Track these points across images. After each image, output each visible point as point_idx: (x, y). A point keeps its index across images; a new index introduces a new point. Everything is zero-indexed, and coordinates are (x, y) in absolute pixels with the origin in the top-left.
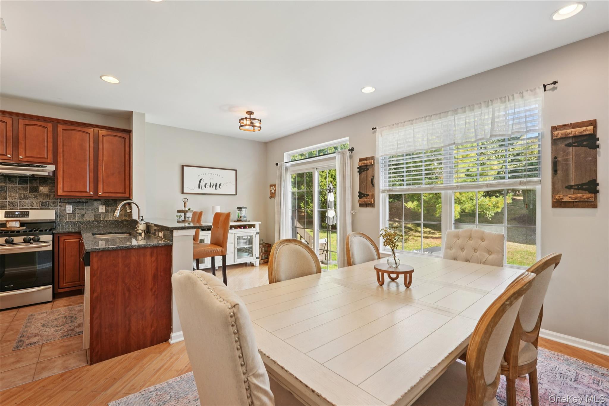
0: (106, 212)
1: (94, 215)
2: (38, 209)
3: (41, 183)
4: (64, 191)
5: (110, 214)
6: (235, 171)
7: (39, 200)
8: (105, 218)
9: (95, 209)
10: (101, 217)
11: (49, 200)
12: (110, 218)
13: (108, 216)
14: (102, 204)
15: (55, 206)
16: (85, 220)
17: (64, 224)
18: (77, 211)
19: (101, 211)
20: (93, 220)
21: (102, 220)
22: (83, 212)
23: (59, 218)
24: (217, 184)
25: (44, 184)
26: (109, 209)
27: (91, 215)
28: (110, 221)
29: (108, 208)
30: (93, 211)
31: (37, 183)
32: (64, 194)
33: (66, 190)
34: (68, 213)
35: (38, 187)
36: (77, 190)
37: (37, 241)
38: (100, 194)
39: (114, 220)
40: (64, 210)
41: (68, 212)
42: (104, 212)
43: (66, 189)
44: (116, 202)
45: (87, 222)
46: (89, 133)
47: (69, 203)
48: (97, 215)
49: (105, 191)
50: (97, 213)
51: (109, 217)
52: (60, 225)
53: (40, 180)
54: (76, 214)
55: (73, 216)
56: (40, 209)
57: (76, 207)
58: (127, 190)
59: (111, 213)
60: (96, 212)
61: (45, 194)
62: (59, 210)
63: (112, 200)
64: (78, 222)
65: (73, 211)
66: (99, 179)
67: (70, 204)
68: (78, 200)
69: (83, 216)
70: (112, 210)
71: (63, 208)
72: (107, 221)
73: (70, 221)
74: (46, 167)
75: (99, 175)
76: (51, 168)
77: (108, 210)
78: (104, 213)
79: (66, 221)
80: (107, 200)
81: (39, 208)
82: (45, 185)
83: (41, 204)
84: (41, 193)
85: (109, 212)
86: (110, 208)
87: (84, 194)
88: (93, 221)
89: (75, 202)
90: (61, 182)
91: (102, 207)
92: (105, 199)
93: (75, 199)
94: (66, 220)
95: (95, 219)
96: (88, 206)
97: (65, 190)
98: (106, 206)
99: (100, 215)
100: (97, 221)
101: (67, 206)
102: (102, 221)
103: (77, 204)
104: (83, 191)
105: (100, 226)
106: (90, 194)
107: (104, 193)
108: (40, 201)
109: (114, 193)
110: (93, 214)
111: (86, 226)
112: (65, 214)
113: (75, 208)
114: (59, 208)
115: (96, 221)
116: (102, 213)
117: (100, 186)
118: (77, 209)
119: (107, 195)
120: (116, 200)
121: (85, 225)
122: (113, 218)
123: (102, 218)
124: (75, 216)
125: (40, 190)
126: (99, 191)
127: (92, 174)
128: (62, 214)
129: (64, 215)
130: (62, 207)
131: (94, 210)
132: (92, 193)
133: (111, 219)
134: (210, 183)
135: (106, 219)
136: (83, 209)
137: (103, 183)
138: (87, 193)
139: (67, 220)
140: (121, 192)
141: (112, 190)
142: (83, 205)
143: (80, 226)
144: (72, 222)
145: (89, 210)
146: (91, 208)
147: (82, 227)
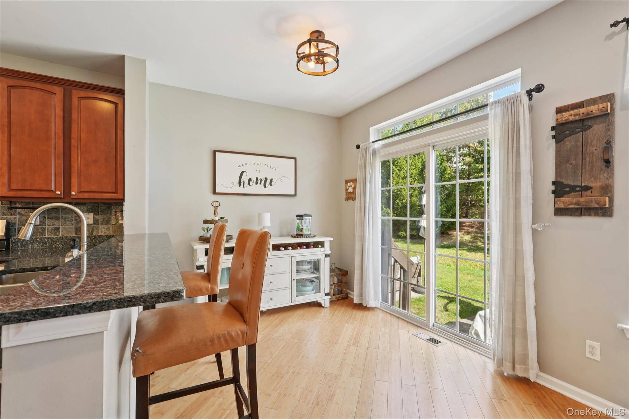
0: (94, 223)
4: (11, 190)
5: (100, 226)
6: (294, 160)
12: (102, 232)
13: (98, 229)
14: (89, 211)
16: (60, 236)
18: (47, 221)
20: (74, 235)
22: (57, 224)
24: (266, 179)
26: (100, 217)
27: (69, 228)
28: (100, 236)
29: (97, 217)
30: (74, 222)
32: (11, 194)
33: (15, 188)
36: (34, 188)
38: (73, 193)
39: (106, 236)
42: (92, 223)
44: (111, 207)
45: (62, 238)
46: (56, 94)
49: (82, 190)
51: (100, 231)
52: (19, 245)
54: (47, 227)
55: (40, 230)
57: (46, 216)
58: (119, 187)
59: (102, 224)
60: (78, 223)
62: (18, 221)
63: (104, 203)
64: (48, 238)
65: (41, 222)
66: (73, 170)
69: (57, 229)
70: (104, 219)
72: (95, 237)
73: (36, 239)
75: (72, 163)
77: (98, 220)
78: (91, 224)
80: (97, 205)
85: (100, 223)
86: (101, 217)
87: (47, 194)
90: (6, 174)
91: (88, 216)
92: (93, 203)
96: (65, 214)
97: (12, 188)
98: (94, 214)
104: (44, 189)
106: (57, 194)
107: (82, 192)
109: (99, 192)
110: (74, 226)
111: (61, 246)
114: (17, 216)
116: (88, 224)
117: (75, 181)
118: (48, 218)
119: (86, 195)
120: (110, 204)
122: (105, 233)
124: (45, 230)
126: (73, 188)
130: (22, 215)
131: (76, 220)
133: (103, 234)
134: (257, 178)
135: (95, 234)
136: (57, 219)
137: (80, 175)
138: (52, 193)
140: (110, 191)
141: (94, 188)
142: (57, 212)
143: (51, 246)
144: (38, 240)
145: (67, 220)
146: (70, 217)
147: (55, 248)
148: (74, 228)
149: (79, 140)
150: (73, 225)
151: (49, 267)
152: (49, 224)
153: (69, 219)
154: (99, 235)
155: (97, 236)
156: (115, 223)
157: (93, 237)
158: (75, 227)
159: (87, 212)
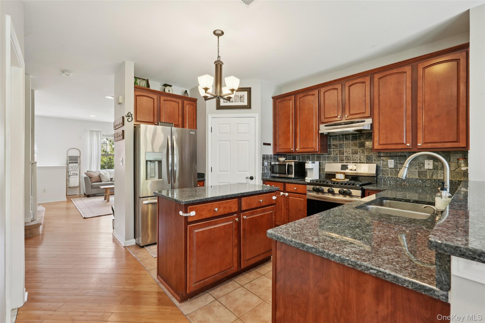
0: (434, 169)
1: (419, 172)
2: (364, 163)
3: (367, 138)
4: (380, 145)
5: (440, 172)
7: (365, 155)
8: (432, 175)
9: (420, 164)
10: (427, 175)
11: (373, 155)
12: (441, 176)
13: (437, 174)
15: (378, 161)
16: (408, 177)
17: (385, 180)
18: (399, 166)
19: (426, 167)
20: (417, 177)
21: (428, 178)
23: (382, 172)
25: (369, 139)
27: (414, 172)
28: (439, 180)
29: (437, 164)
30: (417, 167)
31: (364, 138)
32: (380, 147)
33: (382, 143)
34: (390, 168)
35: (364, 142)
36: (392, 143)
38: (419, 144)
40: (386, 164)
41: (390, 166)
42: (432, 168)
44: (450, 155)
45: (409, 179)
46: (406, 72)
47: (391, 157)
48: (422, 171)
49: (426, 141)
50: (422, 170)
51: (439, 175)
52: (383, 180)
53: (366, 135)
54: (398, 169)
55: (394, 172)
56: (367, 163)
57: (398, 162)
59: (441, 170)
60: (420, 168)
61: (370, 148)
62: (381, 165)
65: (395, 166)
66: (419, 126)
67: (392, 158)
68: (400, 154)
71: (385, 163)
72: (435, 180)
73: (392, 177)
74: (364, 121)
75: (419, 121)
76: (369, 121)
77: (437, 166)
78: (431, 170)
79: (387, 176)
81: (365, 162)
83: (367, 158)
84: (367, 148)
85: (439, 168)
87: (400, 147)
88: (417, 179)
89: (397, 156)
90: (377, 134)
91: (429, 162)
93: (397, 152)
94: (388, 175)
95: (419, 176)
97: (380, 143)
98: (434, 161)
99: (427, 172)
100: (422, 180)
101: (389, 160)
102: (428, 179)
103: (399, 158)
104: (399, 143)
105: (426, 186)
106: (407, 146)
107: (426, 143)
108: (366, 156)
109: (440, 142)
110: (417, 170)
111: (408, 184)
112: (388, 169)
113: (397, 163)
114: (382, 162)
115: (420, 179)
116: (428, 169)
117: (420, 135)
118: (399, 163)
119: (429, 146)
120: (449, 152)
121: (407, 183)
123: (428, 176)
125: (366, 145)
126: (419, 141)
127: (410, 121)
128: (384, 169)
129: (386, 170)
130: (384, 161)
131: (419, 165)
132: (408, 145)
133: (442, 178)
135: (434, 177)
137: (424, 130)
138: (404, 145)
139: (389, 176)
140: (452, 140)
141: (436, 139)
142: (405, 159)
143: (401, 184)
144: (393, 178)
145: (412, 165)
146: (415, 163)
147: (404, 185)
148: (417, 172)
149: (424, 101)
150: (416, 169)
152: (400, 168)
153: (414, 165)
154: (438, 178)
155: (437, 179)
156: (454, 170)
157: (433, 180)
158: (418, 171)
159: (427, 159)
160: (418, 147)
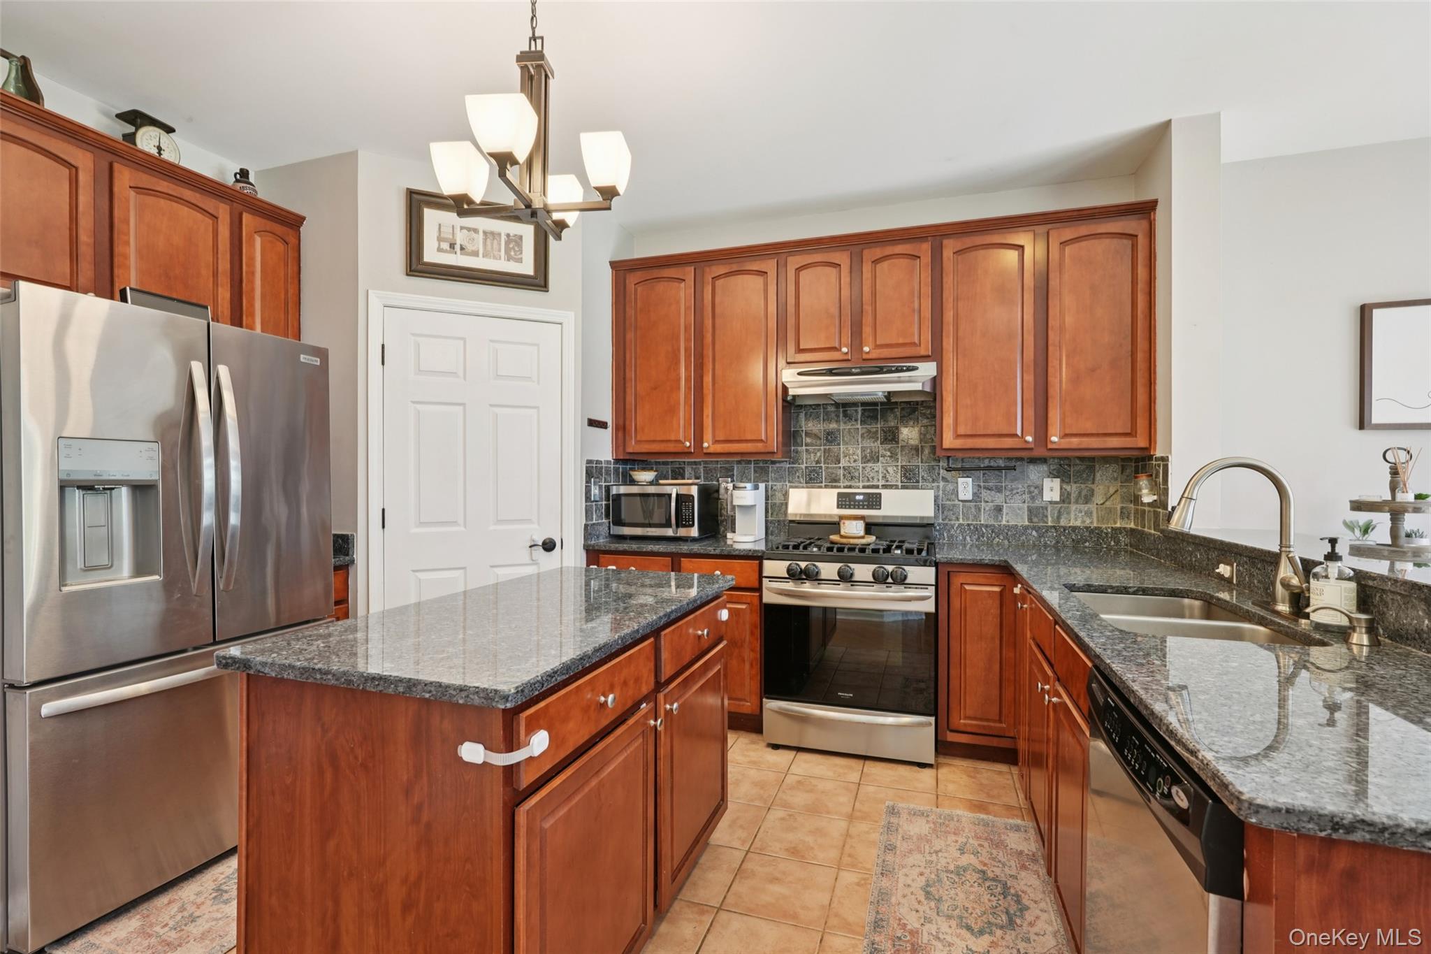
0: (1062, 501)
1: (1030, 510)
2: (897, 487)
3: (904, 416)
4: (958, 436)
5: (1073, 507)
7: (899, 464)
8: (1059, 518)
9: (1032, 489)
10: (1047, 517)
11: (920, 464)
12: (1076, 519)
13: (1069, 513)
14: (1053, 475)
15: (934, 481)
16: (1004, 522)
17: (952, 532)
18: (985, 494)
19: (1048, 496)
20: (1027, 523)
21: (1050, 524)
22: (999, 499)
23: (943, 513)
25: (911, 419)
26: (1073, 488)
27: (1019, 509)
28: (1074, 529)
29: (1068, 488)
30: (1026, 497)
31: (896, 417)
32: (958, 443)
33: (962, 433)
34: (962, 501)
35: (897, 428)
36: (989, 432)
37: (901, 580)
38: (1054, 439)
39: (1087, 528)
40: (953, 490)
41: (961, 497)
42: (1058, 499)
43: (961, 431)
44: (1095, 467)
45: (1009, 528)
46: (1022, 248)
47: (965, 471)
48: (1037, 508)
49: (1068, 431)
50: (1038, 503)
51: (1072, 516)
52: (945, 535)
53: (903, 409)
54: (983, 504)
55: (973, 510)
56: (904, 487)
57: (982, 484)
58: (1141, 423)
59: (1077, 502)
60: (1033, 498)
61: (912, 446)
62: (941, 492)
63: (1082, 459)
64: (987, 526)
65: (974, 494)
67: (968, 473)
68: (986, 463)
69: (999, 509)
70: (1080, 493)
71: (950, 487)
72: (1064, 528)
73: (968, 525)
74: (915, 369)
75: (1050, 379)
76: (927, 370)
77: (1069, 494)
78: (1056, 503)
79: (957, 523)
80: (1067, 462)
81: (900, 484)
82: (911, 423)
83: (905, 474)
84: (904, 444)
85: (1073, 500)
86: (1074, 486)
87: (1008, 443)
88: (1026, 528)
89: (979, 469)
90: (951, 408)
91: (1051, 485)
92: (1060, 458)
93: (979, 458)
94: (958, 519)
95: (1030, 520)
96: (1012, 481)
97: (959, 433)
98: (1062, 481)
99: (1046, 508)
100: (1037, 529)
101: (961, 480)
102: (1051, 527)
103: (984, 474)
104: (1005, 432)
105: (1046, 546)
106: (1026, 442)
107: (1066, 435)
108: (902, 467)
109: (1098, 435)
110: (1026, 506)
111: (1006, 542)
112: (957, 502)
113: (979, 486)
114: (942, 484)
115: (1034, 528)
116: (1051, 502)
117: (1055, 415)
118: (985, 488)
119: (1075, 442)
120: (1092, 459)
121: (1004, 538)
122: (1083, 522)
123: (1050, 519)
124: (980, 510)
125: (901, 437)
126: (1051, 430)
127: (1030, 378)
128: (948, 502)
129: (954, 506)
130: (948, 481)
131: (1030, 492)
132: (1029, 439)
133: (1078, 523)
135: (1063, 522)
136: (999, 490)
137: (1063, 404)
138: (1017, 440)
139: (961, 521)
140: (1121, 431)
141: (1089, 427)
142: (999, 476)
143: (992, 542)
144: (972, 527)
145: (1015, 492)
146: (1020, 486)
147: (998, 544)
148: (1026, 509)
149: (1062, 329)
150: (1024, 502)
151: (1130, 587)
152: (986, 499)
153: (1019, 491)
154: (1071, 524)
155: (1070, 527)
156: (1102, 502)
157: (1062, 530)
158: (1028, 507)
159: (1049, 477)
160: (1050, 446)
